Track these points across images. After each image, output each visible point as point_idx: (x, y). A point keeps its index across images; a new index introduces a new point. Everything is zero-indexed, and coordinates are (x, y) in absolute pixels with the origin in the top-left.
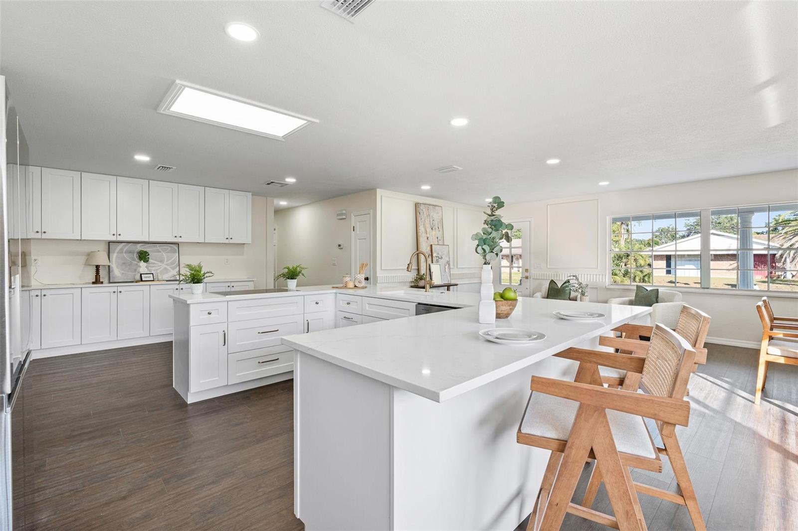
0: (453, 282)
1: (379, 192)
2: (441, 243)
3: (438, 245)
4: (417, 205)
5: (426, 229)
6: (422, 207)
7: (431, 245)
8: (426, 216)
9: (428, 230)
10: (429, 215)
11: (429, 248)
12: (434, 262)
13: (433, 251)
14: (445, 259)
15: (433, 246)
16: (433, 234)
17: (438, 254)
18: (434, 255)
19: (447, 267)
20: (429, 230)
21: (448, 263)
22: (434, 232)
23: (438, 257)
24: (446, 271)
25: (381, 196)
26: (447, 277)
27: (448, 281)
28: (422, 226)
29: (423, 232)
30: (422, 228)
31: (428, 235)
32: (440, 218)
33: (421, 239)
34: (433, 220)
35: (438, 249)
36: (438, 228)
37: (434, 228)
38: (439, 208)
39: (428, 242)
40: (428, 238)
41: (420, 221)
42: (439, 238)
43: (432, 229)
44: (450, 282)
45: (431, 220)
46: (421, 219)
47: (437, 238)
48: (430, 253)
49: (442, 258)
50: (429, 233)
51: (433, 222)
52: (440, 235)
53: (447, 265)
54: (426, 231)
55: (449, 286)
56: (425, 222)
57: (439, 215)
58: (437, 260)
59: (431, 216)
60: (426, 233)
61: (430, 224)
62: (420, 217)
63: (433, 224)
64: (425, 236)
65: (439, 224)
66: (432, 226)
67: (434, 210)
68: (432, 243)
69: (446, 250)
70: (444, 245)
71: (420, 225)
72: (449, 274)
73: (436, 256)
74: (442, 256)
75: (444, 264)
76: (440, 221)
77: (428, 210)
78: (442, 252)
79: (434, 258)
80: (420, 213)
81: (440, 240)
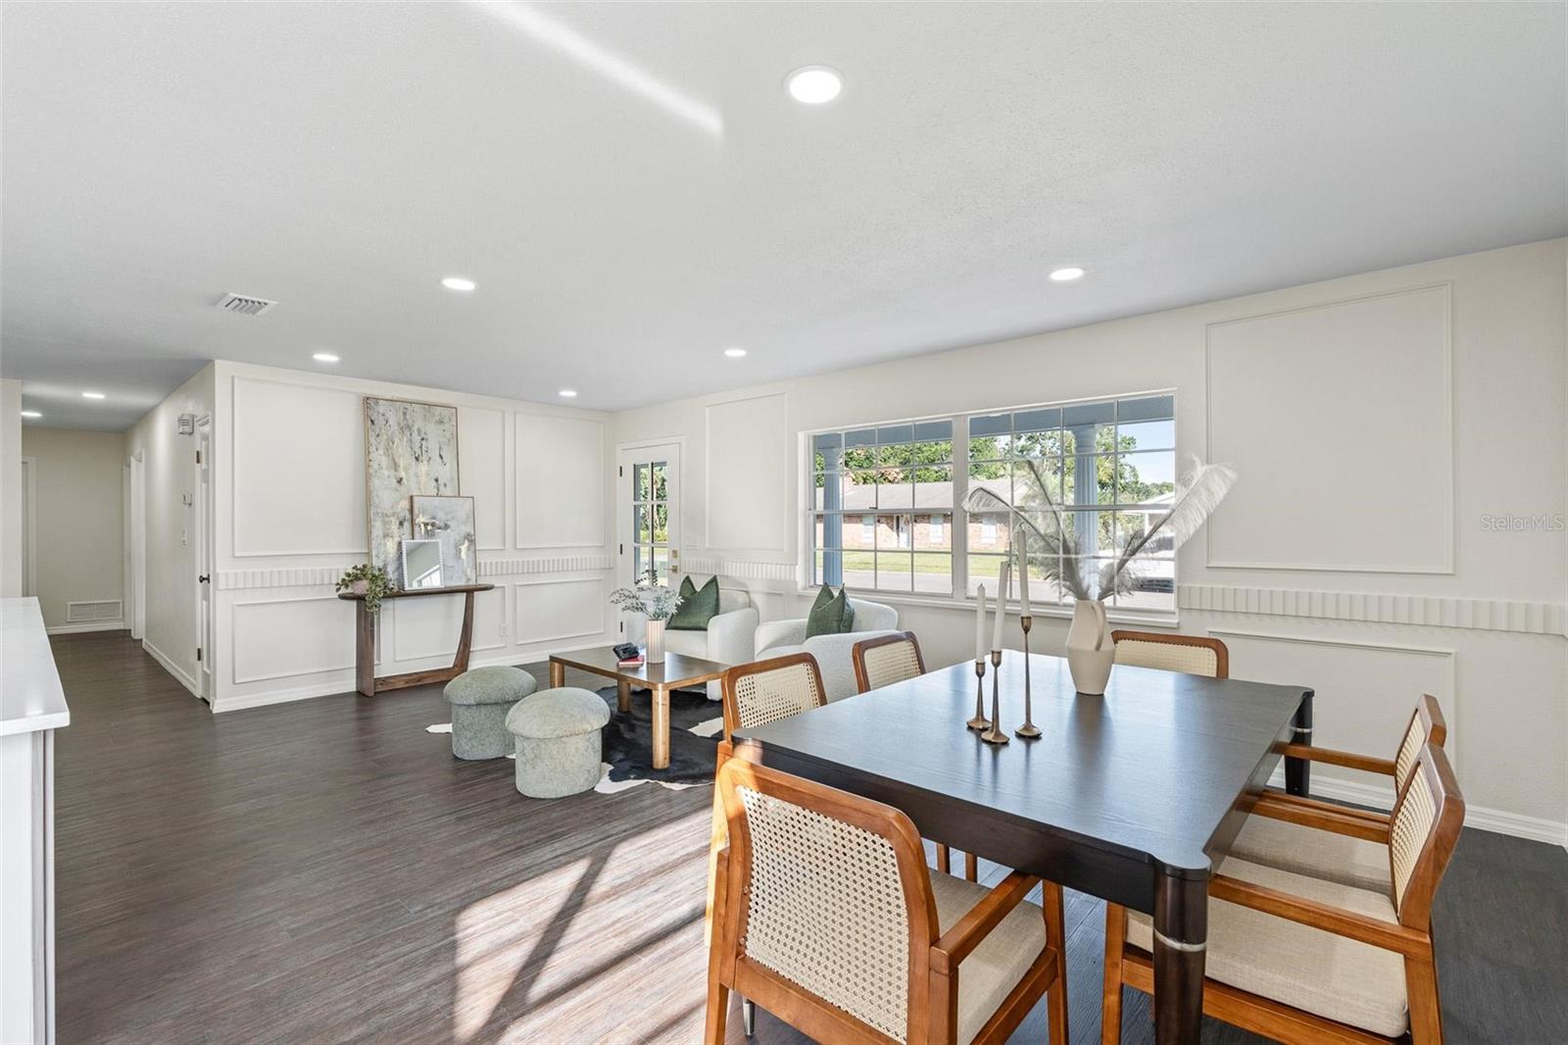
0: (483, 582)
1: (222, 369)
2: (448, 491)
3: (437, 495)
4: (368, 402)
5: (394, 460)
6: (382, 407)
7: (412, 497)
8: (395, 427)
9: (402, 463)
10: (409, 428)
11: (405, 504)
12: (417, 535)
13: (416, 511)
14: (458, 530)
15: (416, 499)
16: (420, 477)
17: (434, 518)
18: (421, 519)
19: (464, 548)
20: (405, 460)
21: (470, 539)
22: (423, 467)
23: (433, 525)
24: (460, 557)
25: (233, 377)
26: (464, 572)
27: (468, 580)
28: (381, 452)
29: (384, 466)
30: (379, 457)
31: (403, 474)
32: (448, 435)
33: (376, 482)
34: (423, 439)
35: (435, 507)
36: (441, 457)
37: (424, 457)
38: (445, 412)
39: (402, 489)
40: (400, 481)
41: (373, 441)
42: (441, 482)
43: (417, 459)
44: (472, 583)
45: (417, 439)
46: (378, 435)
47: (437, 480)
48: (408, 516)
49: (447, 527)
50: (406, 469)
51: (424, 442)
52: (445, 472)
53: (466, 543)
54: (395, 464)
55: (469, 592)
56: (393, 443)
57: (446, 426)
58: (427, 532)
59: (415, 428)
60: (396, 470)
61: (411, 448)
62: (373, 431)
63: (421, 447)
64: (389, 477)
65: (444, 448)
66: (418, 452)
67: (425, 416)
68: (415, 493)
69: (462, 508)
70: (459, 496)
71: (373, 449)
72: (472, 563)
73: (426, 521)
74: (449, 523)
75: (455, 540)
76: (449, 440)
77: (405, 414)
78: (447, 514)
79: (416, 528)
80: (372, 421)
81: (445, 485)
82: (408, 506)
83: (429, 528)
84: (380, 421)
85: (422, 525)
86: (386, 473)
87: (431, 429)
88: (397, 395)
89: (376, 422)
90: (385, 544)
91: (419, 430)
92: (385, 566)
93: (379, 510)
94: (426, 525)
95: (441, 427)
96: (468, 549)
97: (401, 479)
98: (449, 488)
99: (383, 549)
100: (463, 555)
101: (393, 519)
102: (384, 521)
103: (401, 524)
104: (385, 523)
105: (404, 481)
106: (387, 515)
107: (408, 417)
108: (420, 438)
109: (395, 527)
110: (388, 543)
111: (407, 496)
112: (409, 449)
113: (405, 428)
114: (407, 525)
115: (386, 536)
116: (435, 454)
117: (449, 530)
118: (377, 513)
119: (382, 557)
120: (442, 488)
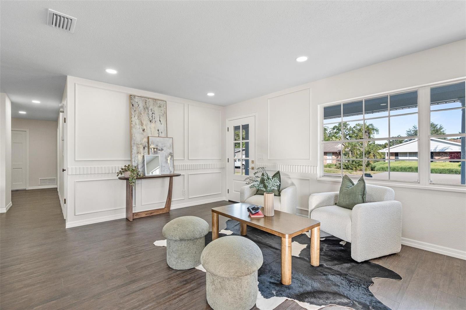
0: (176, 172)
1: (71, 79)
2: (163, 135)
3: (158, 137)
4: (132, 98)
5: (141, 121)
6: (137, 99)
7: (148, 137)
8: (142, 108)
9: (144, 123)
10: (147, 108)
11: (146, 140)
12: (150, 153)
13: (150, 143)
14: (167, 151)
15: (150, 138)
16: (151, 129)
17: (157, 146)
18: (152, 146)
19: (169, 158)
20: (146, 121)
21: (171, 155)
22: (153, 125)
23: (157, 149)
24: (167, 163)
25: (75, 84)
26: (169, 169)
28: (136, 118)
29: (137, 124)
30: (135, 120)
31: (145, 127)
32: (163, 112)
33: (134, 130)
34: (153, 113)
35: (158, 141)
36: (160, 120)
37: (154, 121)
38: (161, 102)
39: (145, 134)
40: (144, 130)
41: (133, 113)
42: (160, 131)
43: (150, 121)
44: (172, 173)
45: (150, 113)
46: (135, 111)
47: (158, 130)
48: (147, 145)
49: (162, 150)
50: (146, 126)
51: (153, 114)
52: (162, 127)
53: (170, 157)
54: (142, 123)
55: (171, 177)
56: (141, 114)
57: (162, 108)
58: (154, 152)
59: (150, 109)
60: (142, 126)
61: (148, 117)
62: (133, 109)
63: (152, 117)
64: (139, 128)
65: (161, 117)
66: (151, 118)
67: (154, 104)
68: (149, 135)
69: (169, 142)
70: (167, 137)
71: (133, 116)
72: (172, 165)
73: (154, 147)
74: (163, 148)
75: (165, 155)
76: (163, 115)
77: (146, 102)
78: (162, 144)
79: (150, 150)
80: (133, 105)
81: (162, 132)
82: (147, 141)
83: (155, 150)
84: (136, 105)
85: (153, 149)
86: (138, 126)
87: (156, 110)
88: (142, 95)
89: (134, 105)
90: (138, 156)
91: (151, 110)
92: (138, 166)
93: (135, 142)
94: (154, 149)
95: (160, 109)
96: (171, 159)
97: (144, 129)
98: (163, 134)
99: (137, 159)
100: (169, 162)
101: (141, 146)
102: (137, 147)
103: (144, 148)
104: (138, 148)
105: (145, 130)
106: (138, 144)
107: (147, 104)
108: (151, 113)
109: (142, 149)
110: (139, 156)
111: (147, 136)
112: (147, 117)
113: (146, 108)
114: (146, 148)
115: (138, 153)
116: (157, 119)
117: (163, 151)
118: (135, 143)
119: (136, 162)
120: (160, 134)
